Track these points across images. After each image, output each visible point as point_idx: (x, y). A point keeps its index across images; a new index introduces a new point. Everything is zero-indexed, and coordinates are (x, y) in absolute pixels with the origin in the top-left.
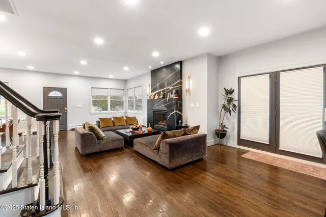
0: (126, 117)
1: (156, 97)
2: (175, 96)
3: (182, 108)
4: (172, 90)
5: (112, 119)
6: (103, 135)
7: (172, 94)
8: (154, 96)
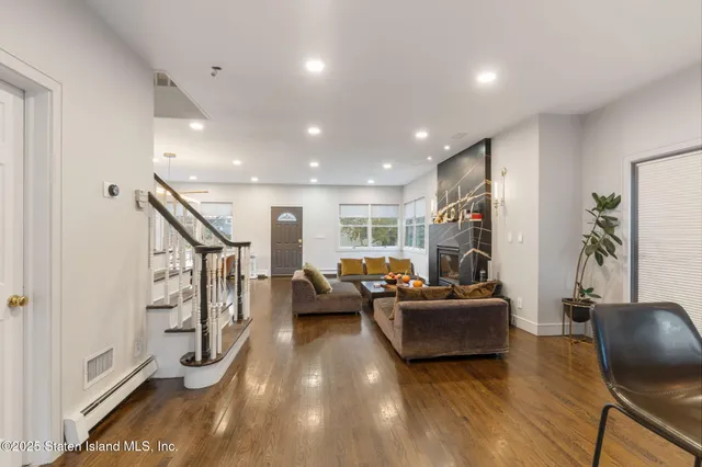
0: (390, 259)
1: (445, 219)
2: (474, 217)
3: (490, 243)
4: (471, 203)
5: (364, 262)
6: (329, 286)
7: (469, 212)
8: (442, 217)
